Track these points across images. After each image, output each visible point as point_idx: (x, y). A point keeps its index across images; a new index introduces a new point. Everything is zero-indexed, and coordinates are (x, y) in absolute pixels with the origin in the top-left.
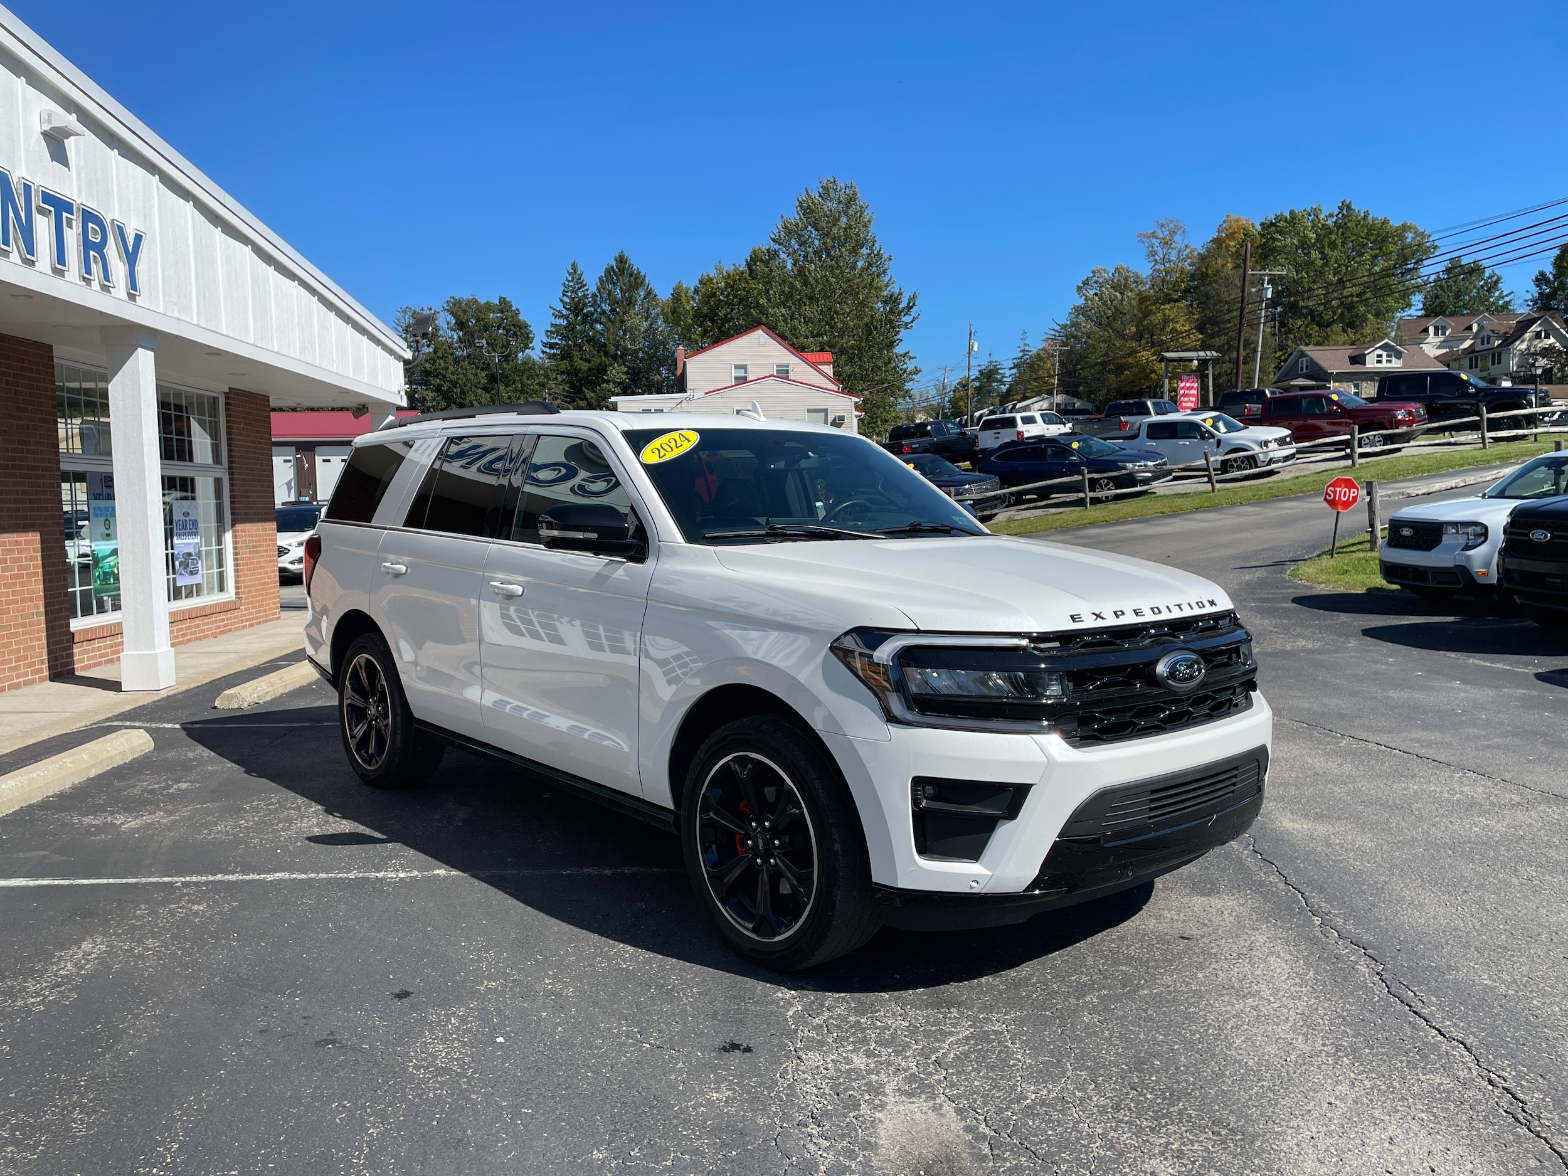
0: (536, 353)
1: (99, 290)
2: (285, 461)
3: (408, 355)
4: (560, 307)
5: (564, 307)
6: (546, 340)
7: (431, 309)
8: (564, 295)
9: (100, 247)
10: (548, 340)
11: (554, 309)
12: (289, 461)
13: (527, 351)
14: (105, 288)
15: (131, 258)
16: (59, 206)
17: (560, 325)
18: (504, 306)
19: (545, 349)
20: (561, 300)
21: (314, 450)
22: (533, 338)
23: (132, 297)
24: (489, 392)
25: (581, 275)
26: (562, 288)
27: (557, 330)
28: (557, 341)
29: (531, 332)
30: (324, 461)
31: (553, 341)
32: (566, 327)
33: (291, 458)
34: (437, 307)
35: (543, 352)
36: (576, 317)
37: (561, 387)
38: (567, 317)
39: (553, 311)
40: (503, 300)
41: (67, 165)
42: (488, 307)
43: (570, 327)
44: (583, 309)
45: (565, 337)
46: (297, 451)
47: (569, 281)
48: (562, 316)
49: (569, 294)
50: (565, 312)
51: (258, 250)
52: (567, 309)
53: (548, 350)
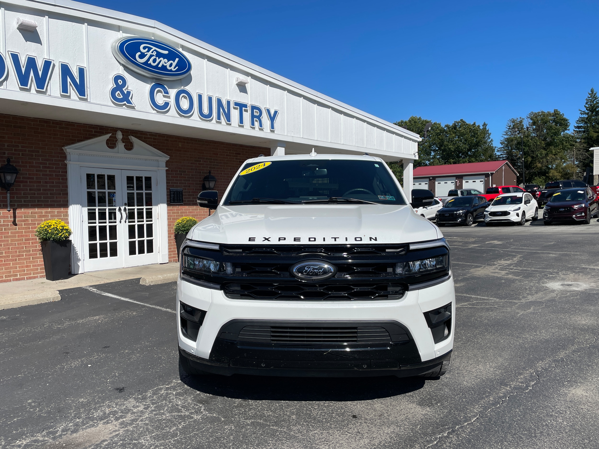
0: (571, 131)
1: (259, 130)
2: (452, 183)
3: (420, 139)
4: (584, 109)
5: (587, 109)
6: (576, 125)
7: (520, 118)
8: (586, 104)
9: (259, 117)
10: (578, 125)
11: (581, 111)
12: (453, 182)
13: (566, 131)
14: (261, 130)
15: (272, 119)
16: (241, 106)
17: (584, 118)
18: (556, 113)
19: (575, 130)
20: (585, 106)
21: (462, 178)
22: (569, 125)
23: (272, 131)
24: (546, 150)
25: (595, 94)
26: (586, 101)
27: (582, 120)
28: (582, 125)
29: (569, 122)
30: (466, 182)
31: (580, 125)
32: (587, 118)
33: (454, 181)
34: (524, 117)
35: (574, 131)
36: (592, 113)
37: (582, 145)
38: (588, 114)
39: (580, 112)
40: (556, 111)
41: (247, 93)
42: (549, 114)
43: (589, 119)
44: (596, 109)
45: (586, 123)
46: (456, 179)
47: (589, 97)
48: (585, 113)
49: (589, 103)
50: (587, 111)
51: (334, 109)
52: (588, 110)
53: (577, 130)
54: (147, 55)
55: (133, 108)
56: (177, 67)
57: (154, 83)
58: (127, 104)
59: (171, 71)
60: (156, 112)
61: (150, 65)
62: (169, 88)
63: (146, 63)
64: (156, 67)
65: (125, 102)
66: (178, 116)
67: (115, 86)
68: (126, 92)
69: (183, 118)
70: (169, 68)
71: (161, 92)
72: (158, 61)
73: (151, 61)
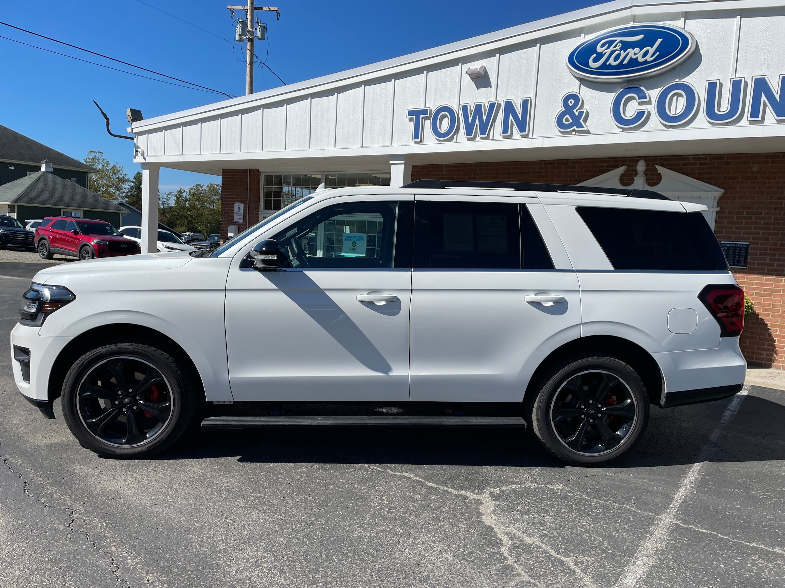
54: (606, 53)
55: (588, 132)
56: (658, 53)
57: (622, 90)
58: (577, 129)
59: (646, 62)
60: (621, 130)
61: (610, 67)
62: (648, 89)
63: (604, 66)
64: (620, 65)
65: (575, 127)
66: (664, 128)
67: (564, 109)
68: (577, 114)
69: (671, 129)
70: (641, 60)
71: (633, 98)
72: (623, 54)
73: (611, 62)
